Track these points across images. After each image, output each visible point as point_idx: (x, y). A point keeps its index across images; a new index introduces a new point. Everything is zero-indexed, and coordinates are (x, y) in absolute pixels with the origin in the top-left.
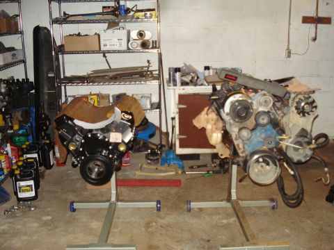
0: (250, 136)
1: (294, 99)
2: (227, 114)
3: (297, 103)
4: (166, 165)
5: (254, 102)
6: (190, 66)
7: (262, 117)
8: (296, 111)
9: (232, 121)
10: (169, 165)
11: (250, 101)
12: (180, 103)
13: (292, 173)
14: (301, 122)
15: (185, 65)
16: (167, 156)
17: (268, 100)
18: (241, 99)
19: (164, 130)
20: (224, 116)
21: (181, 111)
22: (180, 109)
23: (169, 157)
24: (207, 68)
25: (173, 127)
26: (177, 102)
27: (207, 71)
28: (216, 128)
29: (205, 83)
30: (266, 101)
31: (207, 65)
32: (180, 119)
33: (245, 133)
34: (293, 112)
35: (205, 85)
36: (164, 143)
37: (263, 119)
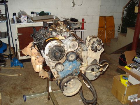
0: (63, 68)
1: (90, 41)
2: (47, 55)
3: (92, 44)
4: (14, 66)
5: (65, 45)
6: (23, 11)
7: (71, 56)
8: (91, 49)
9: (50, 60)
10: (15, 67)
11: (62, 45)
12: (19, 32)
13: (89, 87)
14: (94, 56)
15: (21, 11)
16: (14, 61)
17: (75, 44)
18: (56, 44)
19: (12, 46)
20: (44, 56)
21: (20, 37)
22: (19, 36)
23: (15, 62)
24: (32, 13)
25: (16, 45)
26: (17, 32)
27: (32, 15)
28: (38, 62)
29: (32, 21)
30: (73, 45)
31: (32, 11)
32: (19, 41)
33: (59, 67)
34: (90, 50)
35: (32, 22)
36: (12, 53)
37: (71, 57)
